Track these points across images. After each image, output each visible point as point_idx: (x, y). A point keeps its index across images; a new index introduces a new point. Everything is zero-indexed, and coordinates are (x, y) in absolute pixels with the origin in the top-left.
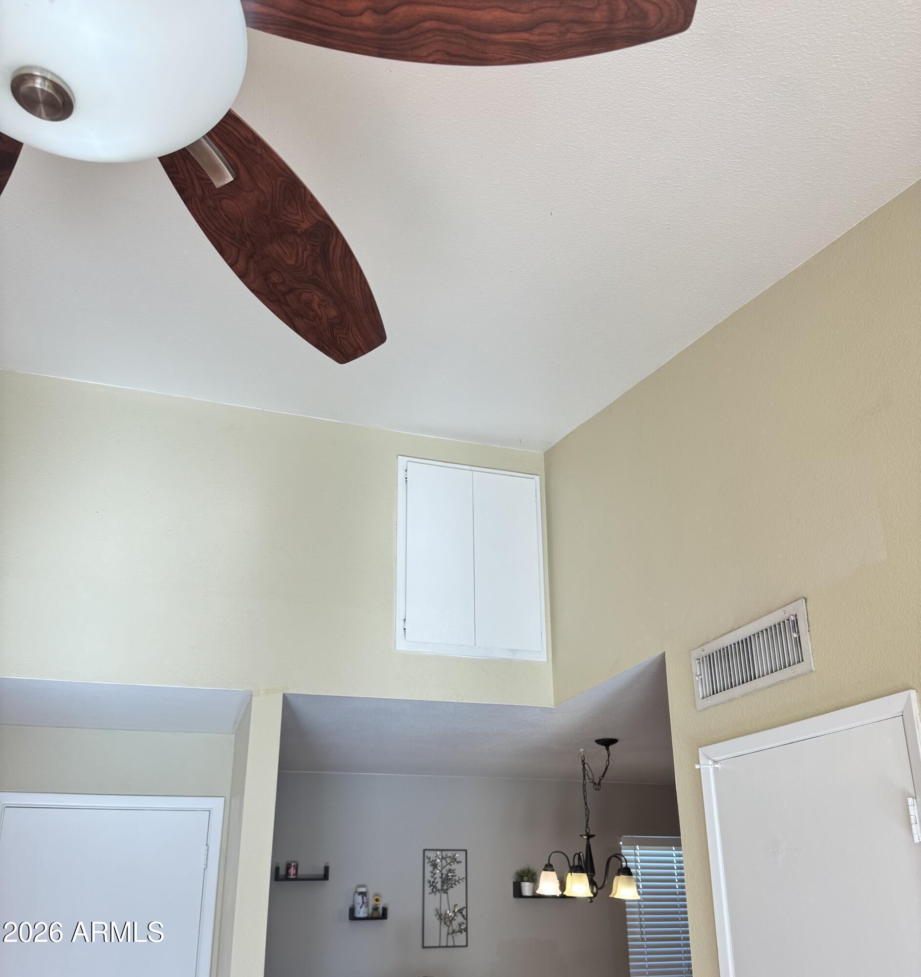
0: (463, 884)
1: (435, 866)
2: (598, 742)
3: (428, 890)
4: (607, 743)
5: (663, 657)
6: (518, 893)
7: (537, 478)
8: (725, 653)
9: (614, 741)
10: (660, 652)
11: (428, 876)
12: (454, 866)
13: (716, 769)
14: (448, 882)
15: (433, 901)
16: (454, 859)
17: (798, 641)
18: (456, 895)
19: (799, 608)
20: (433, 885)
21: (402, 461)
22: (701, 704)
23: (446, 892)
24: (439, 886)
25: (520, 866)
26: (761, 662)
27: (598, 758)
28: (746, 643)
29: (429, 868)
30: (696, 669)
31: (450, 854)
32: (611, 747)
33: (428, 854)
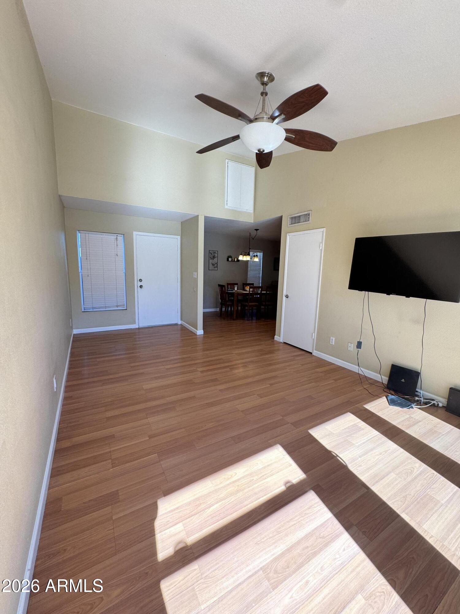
0: (217, 258)
1: (211, 254)
2: (255, 230)
3: (210, 258)
4: (257, 230)
5: (282, 216)
6: (228, 260)
7: (254, 168)
8: (295, 217)
9: (258, 230)
10: (281, 215)
11: (210, 256)
12: (215, 254)
13: (289, 237)
14: (214, 257)
15: (211, 261)
16: (215, 253)
17: (309, 218)
18: (215, 260)
19: (310, 212)
20: (211, 258)
21: (227, 160)
22: (289, 226)
23: (213, 259)
24: (212, 258)
25: (228, 255)
26: (302, 220)
27: (254, 233)
28: (300, 216)
29: (210, 254)
30: (289, 219)
31: (214, 251)
32: (258, 231)
33: (210, 251)
